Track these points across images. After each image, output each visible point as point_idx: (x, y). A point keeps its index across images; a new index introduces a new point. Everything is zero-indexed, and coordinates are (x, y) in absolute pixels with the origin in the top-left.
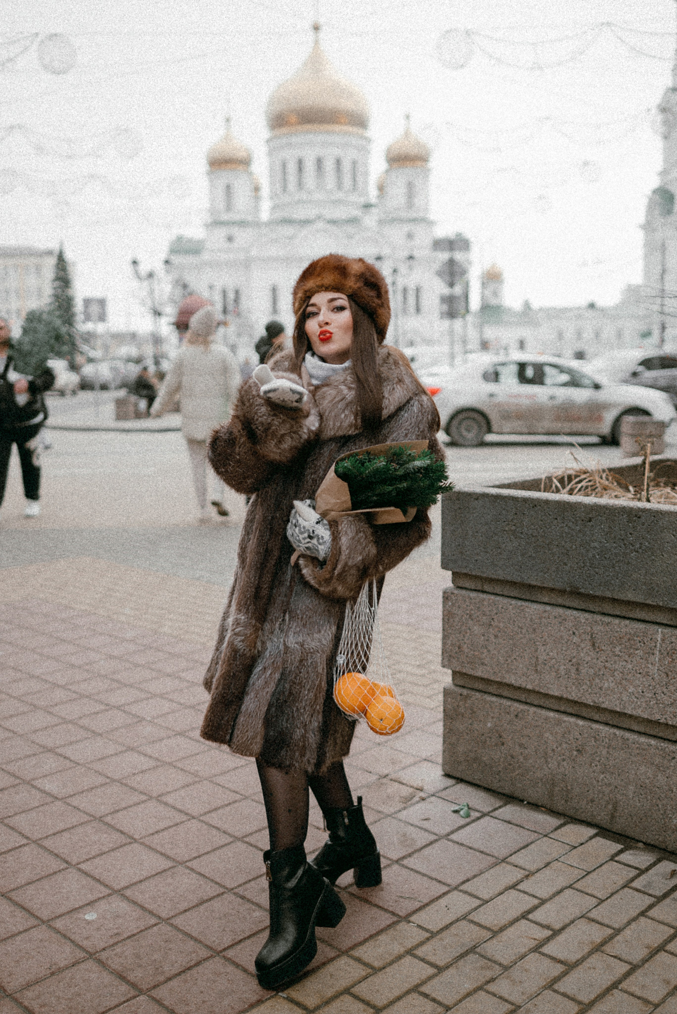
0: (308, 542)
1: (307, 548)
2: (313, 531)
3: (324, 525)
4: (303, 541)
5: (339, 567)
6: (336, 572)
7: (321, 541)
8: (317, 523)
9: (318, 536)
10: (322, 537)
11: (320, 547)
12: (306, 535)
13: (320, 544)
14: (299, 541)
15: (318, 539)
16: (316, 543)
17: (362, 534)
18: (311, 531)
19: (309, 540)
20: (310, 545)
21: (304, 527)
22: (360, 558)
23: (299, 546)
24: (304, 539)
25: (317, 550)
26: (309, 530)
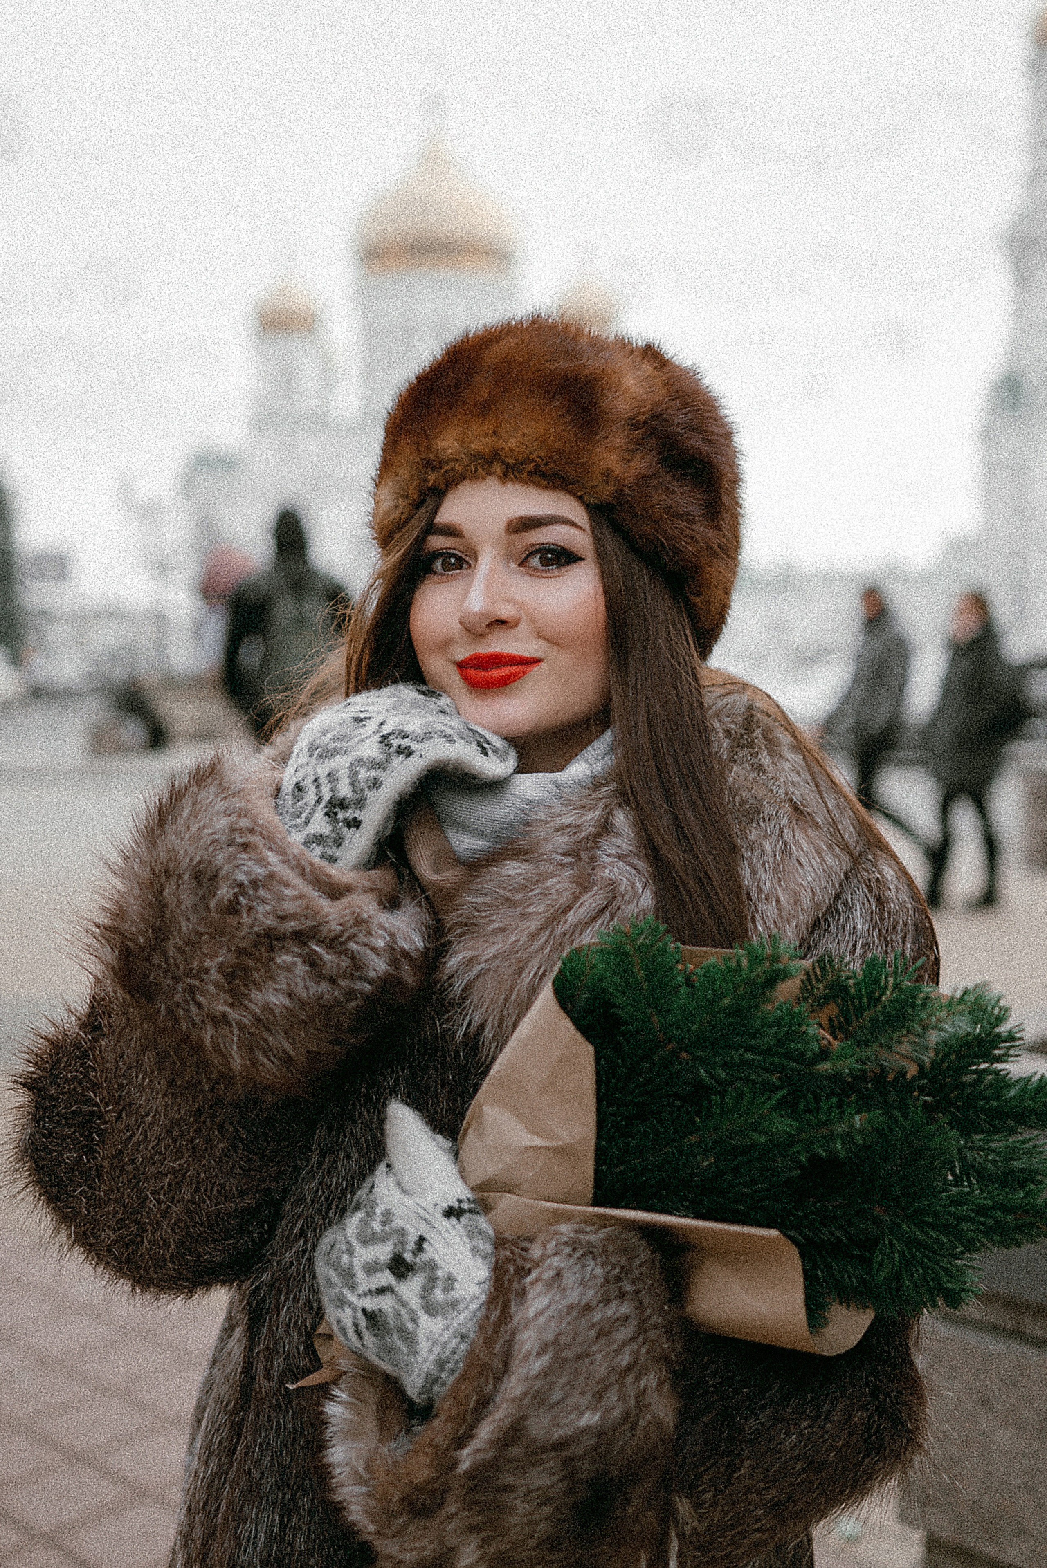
0: (381, 1291)
1: (372, 1317)
2: (422, 1239)
3: (473, 1233)
4: (364, 1282)
5: (485, 1431)
6: (466, 1459)
7: (438, 1295)
8: (450, 1213)
9: (432, 1266)
10: (450, 1279)
11: (424, 1319)
12: (383, 1252)
13: (431, 1309)
14: (348, 1275)
15: (432, 1281)
16: (415, 1303)
17: (625, 1308)
18: (412, 1239)
19: (386, 1278)
20: (386, 1303)
21: (388, 1216)
22: (590, 1419)
23: (341, 1302)
24: (371, 1268)
25: (409, 1338)
26: (402, 1232)
